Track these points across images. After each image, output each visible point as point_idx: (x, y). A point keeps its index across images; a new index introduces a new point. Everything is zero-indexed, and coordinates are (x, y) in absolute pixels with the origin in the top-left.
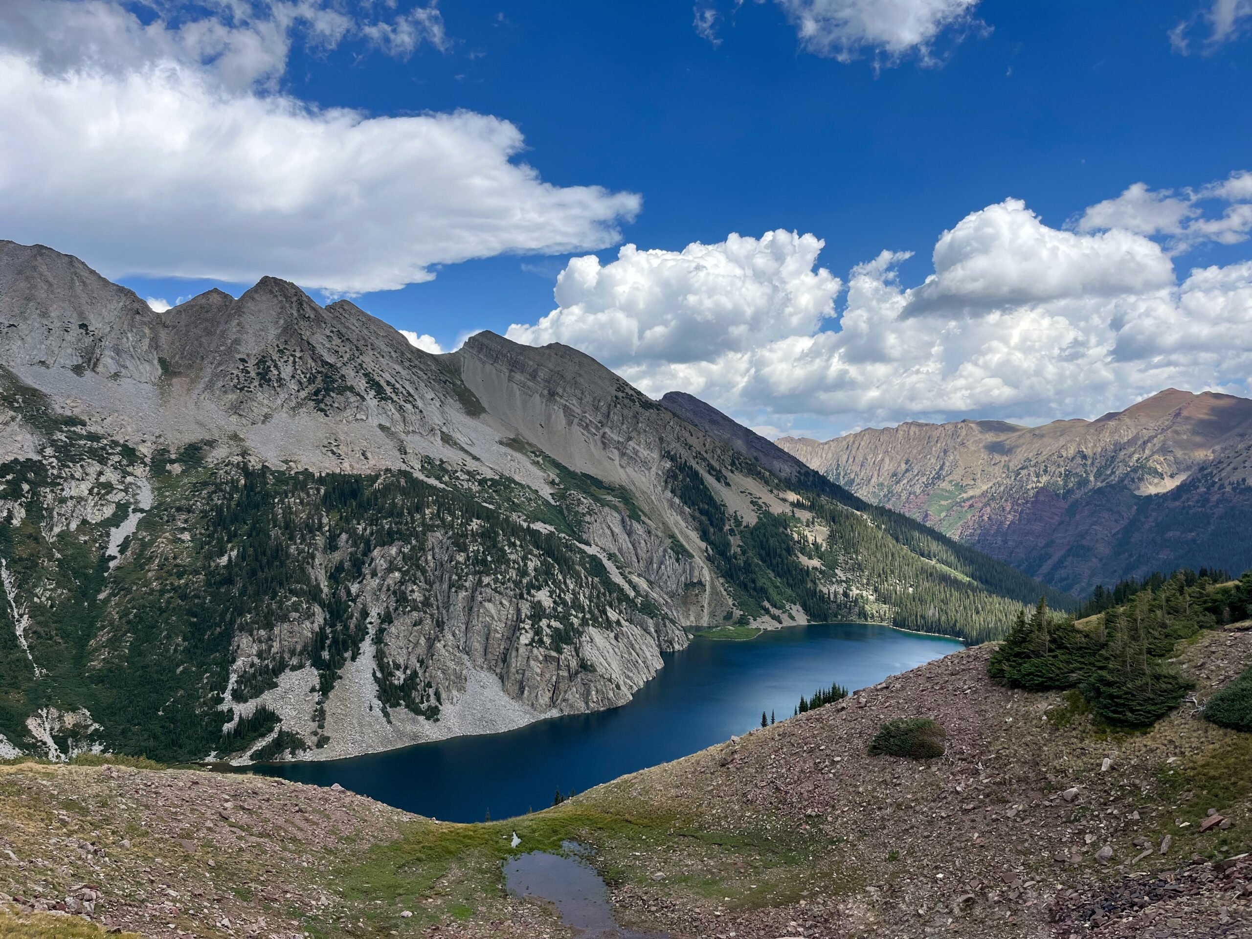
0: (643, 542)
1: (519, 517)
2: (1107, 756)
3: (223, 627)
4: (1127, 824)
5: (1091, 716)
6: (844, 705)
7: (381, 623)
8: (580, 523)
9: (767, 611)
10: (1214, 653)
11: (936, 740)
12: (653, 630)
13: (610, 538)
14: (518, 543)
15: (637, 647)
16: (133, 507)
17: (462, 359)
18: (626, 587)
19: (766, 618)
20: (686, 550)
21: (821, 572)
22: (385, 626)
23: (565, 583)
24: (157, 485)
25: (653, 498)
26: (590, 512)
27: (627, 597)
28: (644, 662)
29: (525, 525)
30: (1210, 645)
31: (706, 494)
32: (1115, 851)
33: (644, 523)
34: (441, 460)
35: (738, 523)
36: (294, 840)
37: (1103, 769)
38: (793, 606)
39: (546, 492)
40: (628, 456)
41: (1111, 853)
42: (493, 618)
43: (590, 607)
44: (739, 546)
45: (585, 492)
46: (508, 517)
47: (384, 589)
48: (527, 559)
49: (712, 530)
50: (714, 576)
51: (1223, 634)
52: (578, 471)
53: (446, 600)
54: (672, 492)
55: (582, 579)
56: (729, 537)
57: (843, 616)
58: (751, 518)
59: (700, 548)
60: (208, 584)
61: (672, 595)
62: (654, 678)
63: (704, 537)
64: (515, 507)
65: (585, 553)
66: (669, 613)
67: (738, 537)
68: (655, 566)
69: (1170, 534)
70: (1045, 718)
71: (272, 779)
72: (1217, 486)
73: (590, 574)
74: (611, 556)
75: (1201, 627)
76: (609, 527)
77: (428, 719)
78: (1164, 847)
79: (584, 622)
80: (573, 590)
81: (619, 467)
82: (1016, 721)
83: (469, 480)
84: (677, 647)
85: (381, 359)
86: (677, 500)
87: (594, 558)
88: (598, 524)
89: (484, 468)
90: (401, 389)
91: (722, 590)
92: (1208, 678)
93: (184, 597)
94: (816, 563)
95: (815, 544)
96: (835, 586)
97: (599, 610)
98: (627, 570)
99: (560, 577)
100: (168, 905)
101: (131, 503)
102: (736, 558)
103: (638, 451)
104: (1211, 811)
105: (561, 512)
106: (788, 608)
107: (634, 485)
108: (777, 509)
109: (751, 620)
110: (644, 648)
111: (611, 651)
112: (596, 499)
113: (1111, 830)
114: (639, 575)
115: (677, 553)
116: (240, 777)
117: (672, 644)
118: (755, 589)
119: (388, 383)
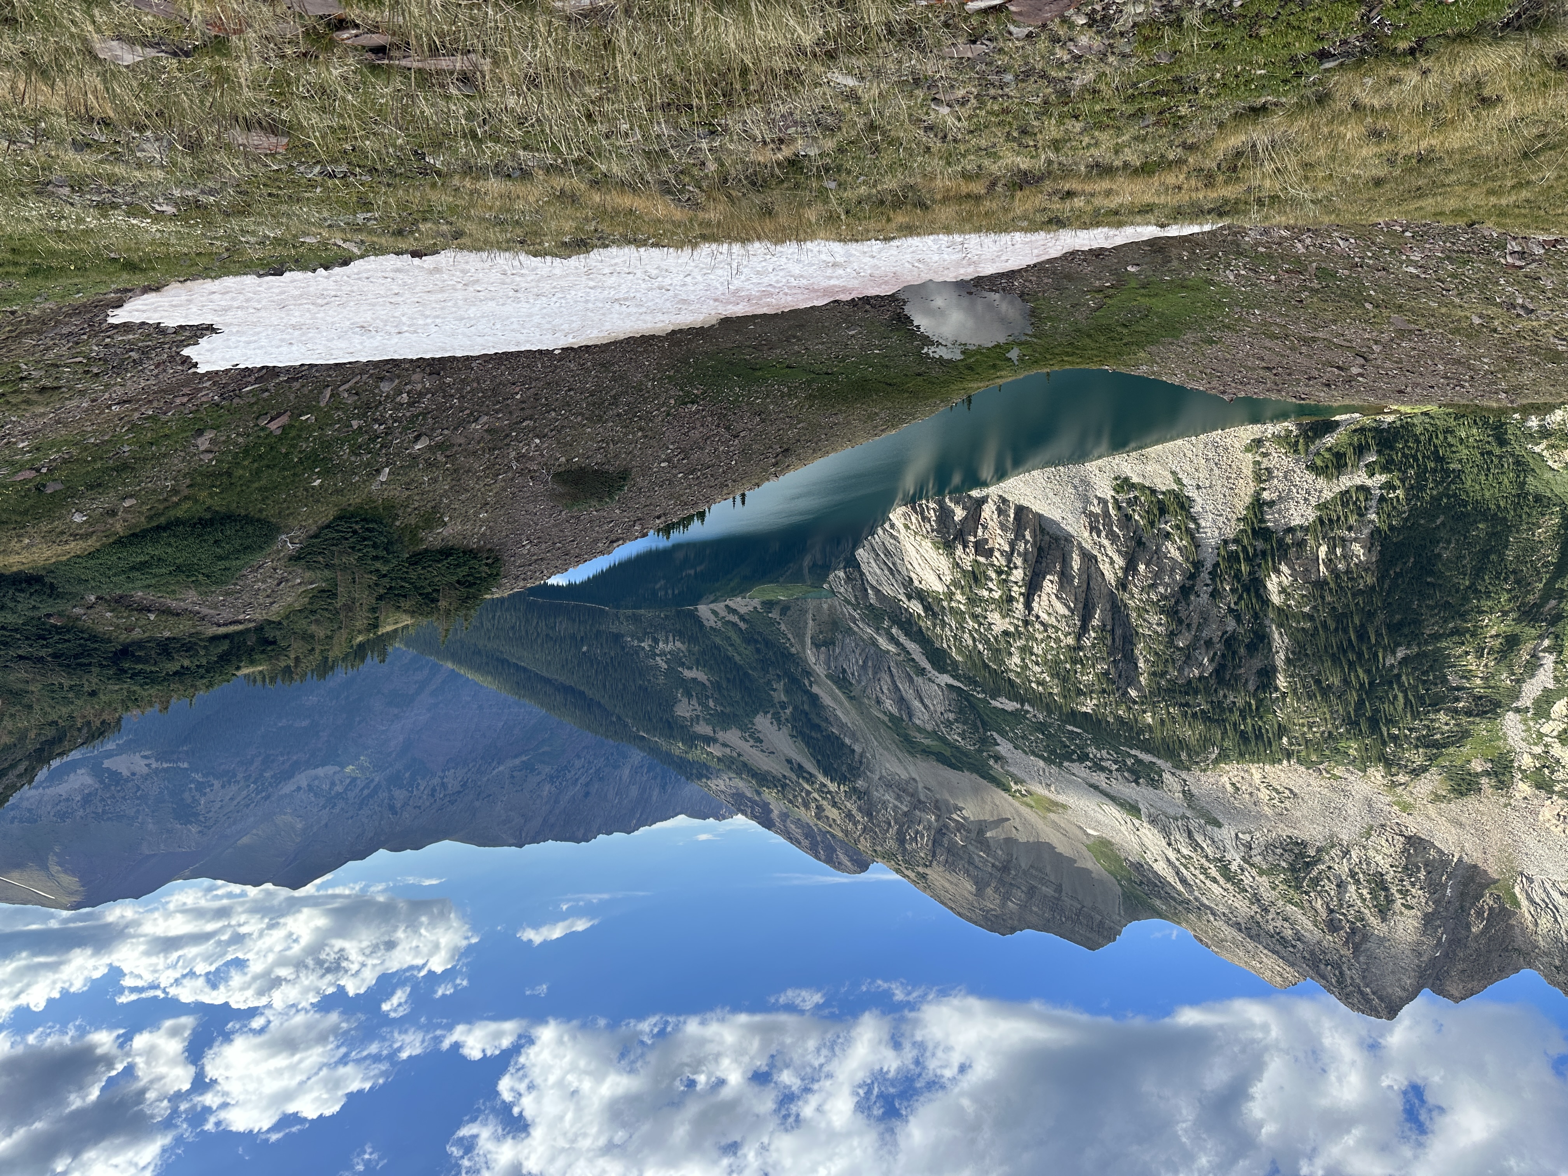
0: (885, 691)
1: (1035, 716)
2: (382, 483)
3: (1392, 572)
4: (365, 415)
5: (398, 523)
6: (658, 521)
7: (1193, 586)
8: (961, 711)
9: (742, 618)
10: (268, 596)
11: (560, 489)
12: (869, 591)
13: (923, 694)
14: (1034, 685)
15: (886, 572)
16: (1529, 715)
17: (1122, 913)
18: (902, 639)
19: (743, 610)
20: (836, 683)
21: (683, 665)
22: (1189, 583)
23: (974, 640)
24: (1501, 743)
25: (876, 743)
26: (949, 724)
27: (901, 627)
28: (878, 555)
29: (1027, 707)
30: (271, 604)
31: (814, 749)
32: (377, 387)
33: (885, 713)
34: (1138, 784)
35: (777, 717)
36: (1273, 337)
37: (387, 470)
38: (714, 625)
39: (1004, 748)
40: (908, 794)
41: (382, 385)
42: (1057, 596)
43: (944, 614)
44: (775, 690)
45: (957, 748)
46: (1049, 715)
47: (1194, 626)
48: (1022, 668)
49: (806, 707)
50: (802, 655)
51: (258, 616)
52: (967, 773)
53: (1116, 616)
54: (853, 751)
55: (955, 645)
56: (785, 700)
57: (659, 616)
58: (763, 722)
59: (819, 686)
60: (1418, 622)
61: (849, 631)
62: (866, 538)
63: (814, 699)
64: (1041, 727)
65: (952, 676)
66: (852, 611)
67: (776, 701)
68: (870, 664)
69: (305, 723)
70: (446, 519)
71: (1308, 401)
72: (252, 780)
73: (944, 651)
74: (922, 672)
75: (280, 623)
76: (926, 707)
77: (1126, 479)
78: (328, 392)
79: (950, 596)
80: (964, 632)
81: (918, 779)
82: (476, 514)
83: (1101, 759)
84: (841, 574)
85: (1227, 911)
86: (847, 741)
87: (942, 670)
88: (939, 710)
89: (1084, 775)
90: (1197, 872)
91: (792, 640)
92: (275, 569)
93: (1447, 605)
94: (688, 674)
95: (690, 696)
96: (667, 650)
97: (932, 610)
98: (901, 658)
99: (980, 647)
100: (1416, 257)
101: (1531, 719)
102: (778, 676)
103: (896, 799)
104: (279, 432)
105: (984, 723)
106: (719, 623)
107: (898, 759)
108: (732, 736)
109: (759, 607)
110: (878, 571)
111: (915, 565)
112: (943, 740)
113: (381, 408)
114: (888, 652)
115: (844, 678)
116: (1347, 402)
117: (848, 577)
118: (756, 641)
119: (1214, 880)
